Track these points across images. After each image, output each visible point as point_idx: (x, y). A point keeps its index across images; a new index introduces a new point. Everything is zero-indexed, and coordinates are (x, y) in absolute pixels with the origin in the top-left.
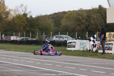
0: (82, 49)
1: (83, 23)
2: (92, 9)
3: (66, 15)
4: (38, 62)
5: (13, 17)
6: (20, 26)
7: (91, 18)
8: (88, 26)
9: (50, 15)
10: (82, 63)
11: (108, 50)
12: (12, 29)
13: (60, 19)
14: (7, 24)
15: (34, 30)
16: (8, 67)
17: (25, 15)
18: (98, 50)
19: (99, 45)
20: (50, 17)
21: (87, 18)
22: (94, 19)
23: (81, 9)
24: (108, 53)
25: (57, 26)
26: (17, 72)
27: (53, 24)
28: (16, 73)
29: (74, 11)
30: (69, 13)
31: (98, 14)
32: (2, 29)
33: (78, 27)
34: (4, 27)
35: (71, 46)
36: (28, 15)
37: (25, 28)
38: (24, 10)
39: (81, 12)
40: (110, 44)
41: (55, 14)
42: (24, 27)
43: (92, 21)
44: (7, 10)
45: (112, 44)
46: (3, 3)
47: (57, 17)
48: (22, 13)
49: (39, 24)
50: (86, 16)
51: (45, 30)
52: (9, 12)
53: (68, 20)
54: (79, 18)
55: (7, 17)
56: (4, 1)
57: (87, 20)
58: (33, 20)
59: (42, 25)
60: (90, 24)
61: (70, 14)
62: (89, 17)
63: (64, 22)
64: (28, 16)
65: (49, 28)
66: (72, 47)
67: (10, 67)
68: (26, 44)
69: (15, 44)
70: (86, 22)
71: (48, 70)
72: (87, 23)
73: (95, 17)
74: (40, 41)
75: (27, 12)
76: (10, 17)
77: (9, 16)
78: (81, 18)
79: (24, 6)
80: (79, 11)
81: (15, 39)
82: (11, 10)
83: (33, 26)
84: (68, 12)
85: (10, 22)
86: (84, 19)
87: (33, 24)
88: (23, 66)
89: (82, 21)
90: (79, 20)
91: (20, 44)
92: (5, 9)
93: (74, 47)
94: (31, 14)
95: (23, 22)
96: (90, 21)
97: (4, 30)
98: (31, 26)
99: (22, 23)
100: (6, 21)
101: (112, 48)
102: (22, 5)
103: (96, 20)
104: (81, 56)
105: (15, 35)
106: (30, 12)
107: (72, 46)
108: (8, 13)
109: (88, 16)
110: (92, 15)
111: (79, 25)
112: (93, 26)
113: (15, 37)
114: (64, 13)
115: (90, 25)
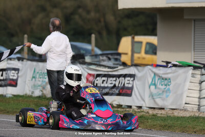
0: (37, 93)
8: (72, 14)
11: (119, 94)
19: (91, 79)
24: (120, 106)
35: (3, 80)
40: (125, 76)
45: (132, 76)
60: (79, 7)
66: (6, 86)
72: (68, 4)
93: (14, 83)
101: (132, 89)
107: (8, 82)
111: (43, 9)
112: (88, 12)
115: (80, 11)
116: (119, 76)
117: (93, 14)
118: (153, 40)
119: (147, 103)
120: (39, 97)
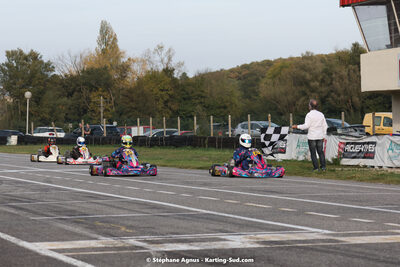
0: (301, 158)
1: (313, 90)
2: (334, 52)
3: (272, 69)
4: (186, 193)
5: (138, 78)
6: (157, 100)
7: (334, 76)
8: (327, 96)
9: (232, 71)
10: (291, 194)
11: (364, 158)
12: (136, 109)
13: (257, 80)
14: (123, 95)
15: (191, 109)
16: (111, 206)
17: (168, 72)
18: (341, 158)
19: (342, 146)
20: (232, 75)
21: (324, 77)
22: (341, 78)
23: (307, 53)
24: (365, 166)
25: (250, 98)
26: (128, 218)
27: (238, 94)
28: (126, 222)
29: (291, 59)
30: (279, 64)
31: (351, 66)
32: (111, 107)
33: (303, 98)
34: (116, 104)
36: (176, 72)
37: (169, 104)
38: (166, 60)
39: (310, 62)
40: (368, 143)
41: (245, 67)
42: (166, 102)
43: (337, 84)
44: (124, 60)
45: (374, 143)
46: (113, 43)
47: (249, 76)
48: (161, 68)
49: (204, 95)
50: (321, 70)
51: (220, 108)
52: (128, 66)
53: (277, 81)
54: (304, 77)
55: (123, 77)
56: (115, 39)
57: (323, 81)
58: (189, 85)
59: (211, 95)
60: (332, 91)
61: (282, 68)
62: (328, 72)
63: (265, 89)
64: (177, 75)
65: (228, 104)
67: (114, 207)
68: (166, 145)
69: (141, 146)
70: (321, 86)
71: (204, 211)
72: (323, 89)
73: (344, 73)
74: (201, 138)
75: (173, 64)
76: (131, 79)
77: (130, 75)
78: (308, 76)
79: (166, 49)
80: (304, 58)
81: (141, 134)
82: (134, 61)
83: (189, 99)
84: (276, 61)
85: (130, 91)
86: (316, 78)
87: (187, 94)
88: (145, 204)
89: (312, 84)
90: (304, 82)
91: (151, 146)
92: (118, 58)
93: (283, 151)
94: (183, 69)
95: (162, 90)
96: (331, 84)
97: (117, 112)
98: (185, 99)
99: (160, 93)
100: (123, 89)
101: (374, 153)
102: (161, 48)
103: (347, 82)
104: (295, 174)
105: (141, 125)
106: (181, 64)
107: (279, 150)
108: (125, 69)
109: (325, 71)
110: (337, 69)
111: (304, 94)
112: (339, 95)
113: (141, 128)
114: (268, 63)
115: (333, 94)
116: (364, 144)
117: (342, 97)
118: (389, 115)
119: (386, 163)
120: (303, 161)
